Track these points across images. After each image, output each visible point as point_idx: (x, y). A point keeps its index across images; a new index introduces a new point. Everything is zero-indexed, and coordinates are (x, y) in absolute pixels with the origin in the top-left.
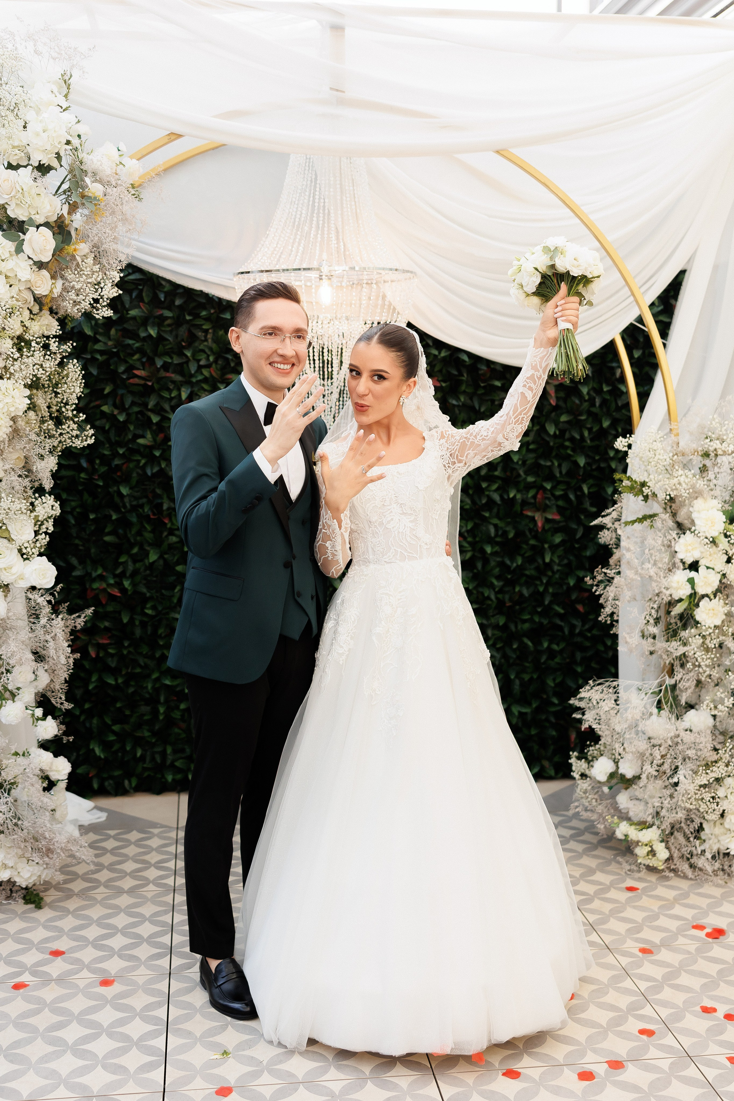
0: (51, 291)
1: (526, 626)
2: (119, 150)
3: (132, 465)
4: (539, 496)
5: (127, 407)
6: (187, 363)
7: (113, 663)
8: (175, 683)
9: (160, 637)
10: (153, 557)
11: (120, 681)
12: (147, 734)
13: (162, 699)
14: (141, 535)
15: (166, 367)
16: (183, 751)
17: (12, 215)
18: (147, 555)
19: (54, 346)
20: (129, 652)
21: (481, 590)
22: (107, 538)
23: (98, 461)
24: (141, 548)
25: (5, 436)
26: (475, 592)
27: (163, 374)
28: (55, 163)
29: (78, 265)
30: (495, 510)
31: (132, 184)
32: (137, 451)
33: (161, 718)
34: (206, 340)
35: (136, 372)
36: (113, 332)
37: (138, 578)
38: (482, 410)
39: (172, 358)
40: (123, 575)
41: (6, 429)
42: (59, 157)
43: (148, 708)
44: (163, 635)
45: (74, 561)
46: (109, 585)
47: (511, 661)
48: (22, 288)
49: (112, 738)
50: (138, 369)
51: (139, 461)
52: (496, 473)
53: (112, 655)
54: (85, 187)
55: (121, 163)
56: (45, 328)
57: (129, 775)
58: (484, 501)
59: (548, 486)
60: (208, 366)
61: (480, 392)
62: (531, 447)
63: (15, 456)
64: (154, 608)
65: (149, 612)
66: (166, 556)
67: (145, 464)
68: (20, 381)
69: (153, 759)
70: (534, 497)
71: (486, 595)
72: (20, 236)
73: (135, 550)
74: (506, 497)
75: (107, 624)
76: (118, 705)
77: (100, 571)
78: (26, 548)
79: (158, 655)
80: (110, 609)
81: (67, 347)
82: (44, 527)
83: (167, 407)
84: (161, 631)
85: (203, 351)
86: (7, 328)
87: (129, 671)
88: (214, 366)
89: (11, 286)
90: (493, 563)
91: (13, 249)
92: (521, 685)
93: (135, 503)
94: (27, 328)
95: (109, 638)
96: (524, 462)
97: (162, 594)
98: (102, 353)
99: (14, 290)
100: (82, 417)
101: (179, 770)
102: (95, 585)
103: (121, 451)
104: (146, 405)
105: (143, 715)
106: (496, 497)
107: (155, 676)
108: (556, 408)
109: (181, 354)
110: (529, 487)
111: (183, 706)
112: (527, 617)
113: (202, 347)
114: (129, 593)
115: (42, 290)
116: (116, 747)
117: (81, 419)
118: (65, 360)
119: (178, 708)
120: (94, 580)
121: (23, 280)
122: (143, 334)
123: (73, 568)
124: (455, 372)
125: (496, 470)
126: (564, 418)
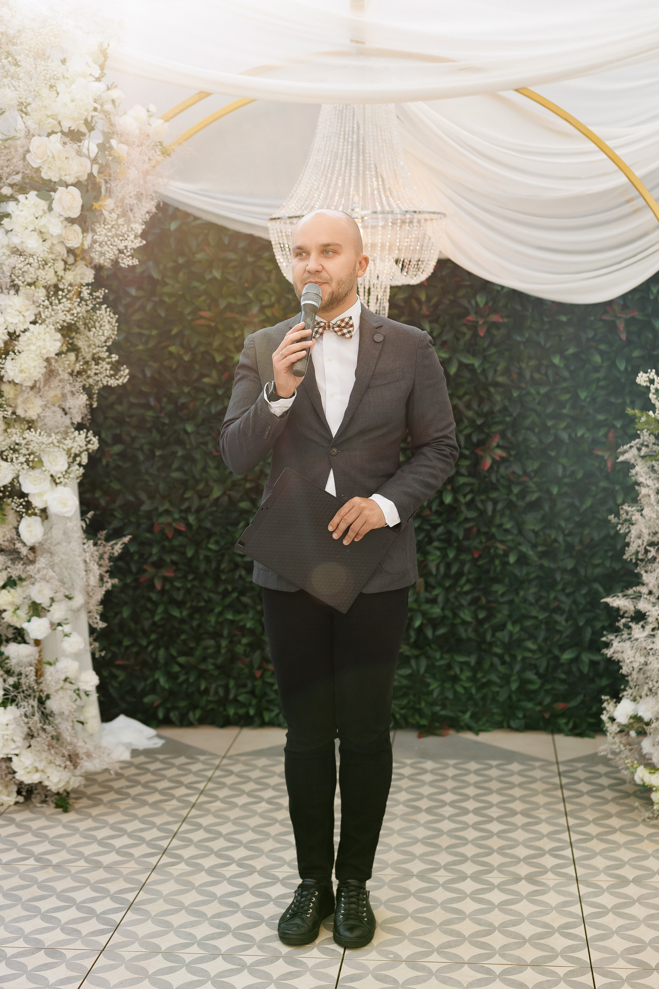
0: (82, 244)
1: (598, 571)
2: (148, 111)
3: (198, 403)
4: (611, 435)
5: (193, 346)
6: (251, 302)
7: (179, 596)
8: (238, 618)
9: (223, 571)
10: (216, 493)
11: (185, 613)
12: (211, 667)
13: (225, 632)
14: (206, 472)
15: (230, 307)
16: (245, 686)
17: (46, 177)
18: (211, 491)
19: (85, 293)
20: (193, 586)
21: (548, 531)
22: (176, 475)
23: (165, 400)
24: (207, 485)
25: (40, 376)
26: (541, 533)
27: (228, 314)
28: (84, 129)
29: (105, 218)
30: (564, 450)
31: (160, 142)
32: (203, 390)
33: (223, 651)
34: (269, 280)
35: (202, 313)
36: (181, 275)
37: (203, 514)
38: (548, 345)
39: (235, 298)
40: (188, 510)
41: (40, 370)
42: (86, 122)
43: (211, 642)
44: (226, 570)
45: (143, 496)
46: (175, 520)
47: (581, 607)
48: (55, 242)
49: (176, 669)
50: (204, 310)
51: (204, 400)
52: (565, 411)
53: (179, 589)
54: (111, 148)
55: (149, 124)
56: (78, 277)
57: (194, 707)
58: (550, 439)
59: (618, 424)
60: (271, 306)
61: (547, 327)
62: (602, 383)
63: (51, 394)
64: (217, 543)
65: (212, 546)
66: (232, 493)
67: (210, 404)
68: (51, 326)
69: (216, 693)
70: (606, 435)
71: (553, 537)
72: (51, 196)
73: (201, 486)
74: (573, 436)
75: (174, 557)
76: (183, 637)
77: (167, 506)
78: (59, 478)
79: (221, 589)
80: (176, 543)
81: (100, 293)
82: (78, 459)
83: (231, 347)
84: (223, 566)
85: (266, 292)
86: (40, 278)
87: (194, 604)
88: (276, 306)
89: (44, 241)
90: (560, 505)
91: (46, 208)
92: (594, 633)
93: (201, 440)
94: (62, 277)
95: (175, 571)
96: (594, 400)
97: (228, 531)
98: (170, 295)
99: (48, 244)
100: (115, 357)
101: (243, 705)
102: (163, 520)
103: (186, 390)
104: (210, 344)
105: (206, 648)
106: (565, 436)
107: (218, 610)
108: (629, 342)
109: (244, 295)
110: (599, 425)
111: (245, 641)
112: (597, 561)
113: (264, 288)
114: (194, 528)
115: (74, 243)
116: (182, 678)
117: (114, 359)
118: (97, 306)
119: (239, 642)
120: (161, 515)
121: (54, 235)
122: (208, 277)
123: (142, 503)
124: (519, 308)
125: (564, 407)
126: (636, 354)
